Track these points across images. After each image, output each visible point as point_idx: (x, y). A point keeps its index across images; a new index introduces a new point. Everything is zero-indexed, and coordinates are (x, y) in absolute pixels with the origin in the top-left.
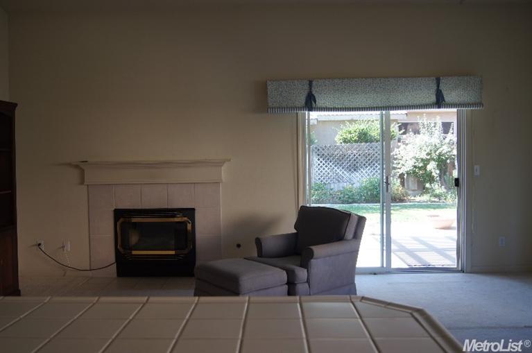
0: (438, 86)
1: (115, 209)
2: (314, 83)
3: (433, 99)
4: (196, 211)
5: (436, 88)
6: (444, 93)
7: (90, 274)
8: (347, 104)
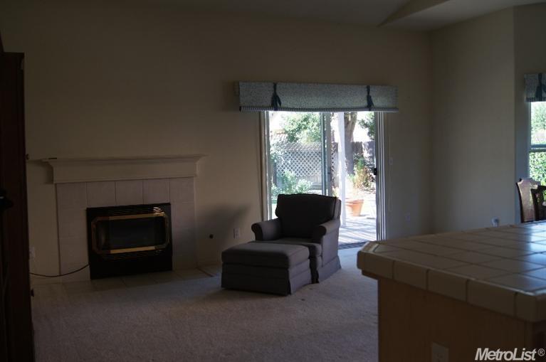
0: (368, 93)
1: (88, 209)
2: (278, 86)
3: (365, 103)
4: (172, 206)
5: (367, 94)
6: (373, 99)
7: (60, 279)
8: (304, 106)
